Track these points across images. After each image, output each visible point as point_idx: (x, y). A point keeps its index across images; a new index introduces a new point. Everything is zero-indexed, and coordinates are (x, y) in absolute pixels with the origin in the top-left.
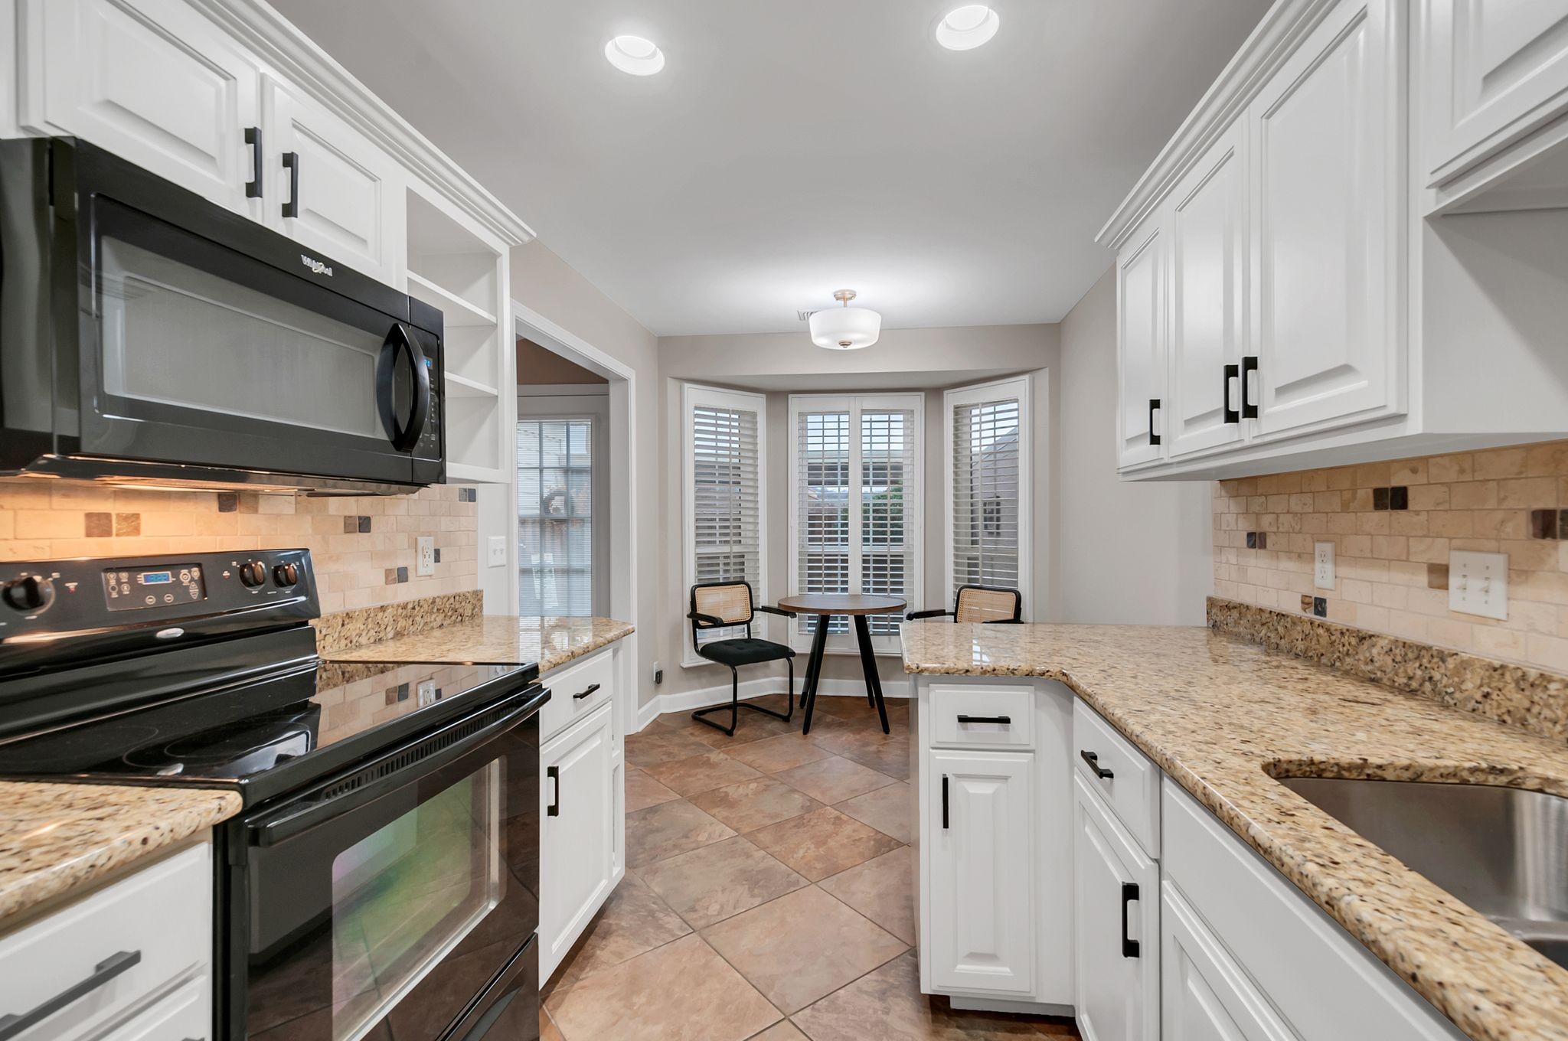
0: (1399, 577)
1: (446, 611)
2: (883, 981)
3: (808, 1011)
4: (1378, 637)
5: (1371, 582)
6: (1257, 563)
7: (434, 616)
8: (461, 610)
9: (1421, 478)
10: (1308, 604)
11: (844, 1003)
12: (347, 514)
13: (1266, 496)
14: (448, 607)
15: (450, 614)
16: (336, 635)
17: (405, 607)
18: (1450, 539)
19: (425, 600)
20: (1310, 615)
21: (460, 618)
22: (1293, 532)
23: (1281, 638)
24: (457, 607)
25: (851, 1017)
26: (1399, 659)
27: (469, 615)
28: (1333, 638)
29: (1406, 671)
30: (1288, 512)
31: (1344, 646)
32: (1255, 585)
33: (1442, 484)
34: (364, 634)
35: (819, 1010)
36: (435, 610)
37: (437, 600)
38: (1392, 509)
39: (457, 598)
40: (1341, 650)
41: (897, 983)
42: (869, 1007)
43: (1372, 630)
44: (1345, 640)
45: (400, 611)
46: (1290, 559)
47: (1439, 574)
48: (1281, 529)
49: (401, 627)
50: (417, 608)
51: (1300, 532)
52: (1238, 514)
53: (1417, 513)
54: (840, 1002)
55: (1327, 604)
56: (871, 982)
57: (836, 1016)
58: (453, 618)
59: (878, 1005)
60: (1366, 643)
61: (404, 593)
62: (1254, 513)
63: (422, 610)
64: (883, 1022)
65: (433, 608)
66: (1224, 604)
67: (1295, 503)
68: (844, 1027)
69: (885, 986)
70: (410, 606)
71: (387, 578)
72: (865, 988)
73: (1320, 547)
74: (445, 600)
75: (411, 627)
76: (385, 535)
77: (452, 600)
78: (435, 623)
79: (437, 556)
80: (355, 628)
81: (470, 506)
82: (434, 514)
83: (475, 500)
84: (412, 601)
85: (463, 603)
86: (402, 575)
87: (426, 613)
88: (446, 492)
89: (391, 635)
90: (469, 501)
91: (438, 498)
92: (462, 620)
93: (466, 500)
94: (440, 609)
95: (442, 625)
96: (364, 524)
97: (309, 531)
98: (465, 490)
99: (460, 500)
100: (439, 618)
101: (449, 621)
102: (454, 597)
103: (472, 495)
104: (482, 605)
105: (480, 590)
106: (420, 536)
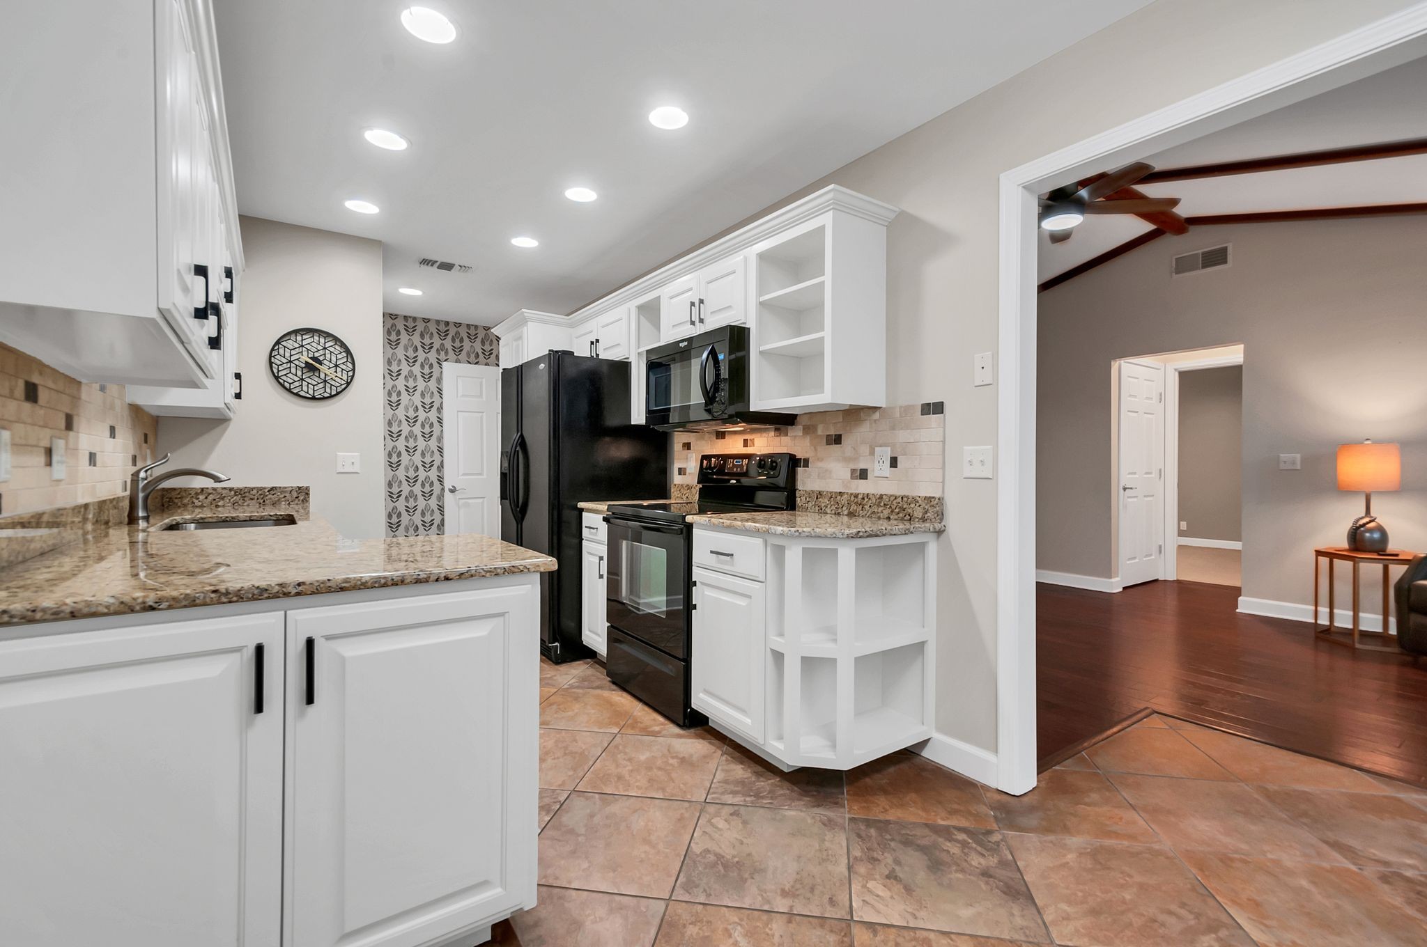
1: (893, 507)
3: (562, 799)
7: (880, 509)
8: (910, 511)
12: (828, 434)
14: (895, 505)
15: (897, 510)
16: (813, 503)
17: (856, 496)
19: (873, 494)
21: (908, 517)
24: (905, 507)
27: (920, 517)
34: (829, 507)
36: (882, 504)
37: (884, 497)
39: (905, 499)
45: (853, 498)
49: (853, 509)
50: (866, 500)
58: (901, 515)
61: (862, 487)
63: (870, 502)
65: (880, 502)
70: (860, 497)
71: (852, 474)
74: (892, 498)
75: (861, 512)
76: (852, 447)
77: (899, 500)
78: (881, 514)
79: (894, 462)
80: (824, 501)
81: (934, 418)
82: (893, 428)
83: (943, 413)
84: (864, 494)
85: (912, 505)
86: (863, 474)
87: (874, 505)
88: (907, 409)
89: (846, 513)
90: (933, 414)
91: (898, 415)
92: (910, 519)
93: (930, 414)
94: (888, 505)
95: (889, 518)
96: (837, 440)
97: (809, 444)
98: (929, 404)
99: (922, 415)
100: (886, 512)
101: (896, 517)
102: (902, 498)
103: (938, 408)
104: (938, 511)
105: (933, 497)
106: (877, 446)
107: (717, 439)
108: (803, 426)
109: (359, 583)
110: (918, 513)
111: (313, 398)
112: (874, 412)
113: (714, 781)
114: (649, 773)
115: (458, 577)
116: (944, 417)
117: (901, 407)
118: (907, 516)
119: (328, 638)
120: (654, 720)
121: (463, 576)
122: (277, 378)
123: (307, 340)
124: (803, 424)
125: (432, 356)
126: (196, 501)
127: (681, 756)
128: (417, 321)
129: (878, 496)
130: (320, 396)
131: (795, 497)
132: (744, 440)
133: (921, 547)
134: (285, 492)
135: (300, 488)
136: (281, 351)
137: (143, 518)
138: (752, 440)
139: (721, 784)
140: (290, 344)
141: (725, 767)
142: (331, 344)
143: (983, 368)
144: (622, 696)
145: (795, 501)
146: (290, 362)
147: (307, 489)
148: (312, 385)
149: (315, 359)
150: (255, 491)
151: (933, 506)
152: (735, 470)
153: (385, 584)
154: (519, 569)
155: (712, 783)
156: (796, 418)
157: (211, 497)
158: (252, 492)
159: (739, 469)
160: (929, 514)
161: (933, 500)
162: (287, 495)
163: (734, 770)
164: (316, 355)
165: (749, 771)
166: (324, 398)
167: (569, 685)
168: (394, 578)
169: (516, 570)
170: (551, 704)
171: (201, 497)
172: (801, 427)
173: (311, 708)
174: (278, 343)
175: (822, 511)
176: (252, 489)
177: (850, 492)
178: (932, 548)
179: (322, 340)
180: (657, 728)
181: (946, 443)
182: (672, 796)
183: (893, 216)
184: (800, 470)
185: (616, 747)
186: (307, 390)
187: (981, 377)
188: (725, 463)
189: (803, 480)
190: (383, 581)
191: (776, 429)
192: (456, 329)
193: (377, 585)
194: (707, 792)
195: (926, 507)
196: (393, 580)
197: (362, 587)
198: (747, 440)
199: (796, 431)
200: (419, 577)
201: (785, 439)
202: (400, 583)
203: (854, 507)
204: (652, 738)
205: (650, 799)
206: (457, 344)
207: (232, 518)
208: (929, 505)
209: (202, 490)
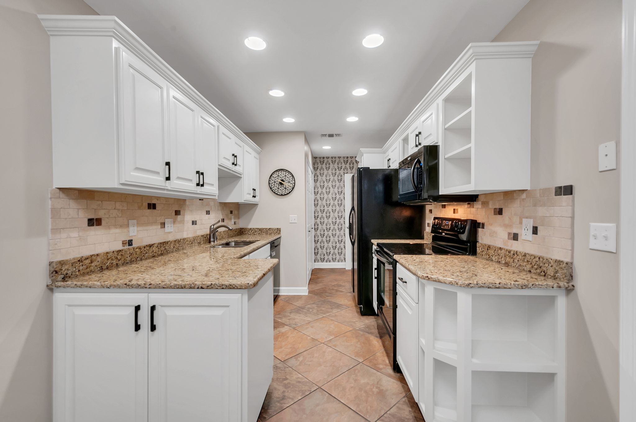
0: (154, 227)
1: (533, 264)
2: (282, 404)
3: (313, 390)
4: (155, 244)
5: (147, 230)
6: (96, 232)
7: (525, 264)
8: (545, 269)
9: (159, 202)
10: (126, 243)
11: (299, 394)
12: (495, 207)
13: (102, 201)
14: (535, 262)
15: (536, 267)
16: (486, 252)
17: (510, 252)
18: (164, 216)
19: (520, 252)
20: (127, 247)
21: (543, 274)
22: (118, 217)
23: (119, 260)
24: (541, 265)
25: (297, 389)
26: (159, 247)
27: (552, 275)
28: (141, 250)
29: (161, 250)
30: (115, 209)
31: (145, 251)
32: (95, 244)
33: (163, 204)
34: (494, 256)
35: (309, 390)
36: (526, 260)
37: (527, 255)
38: (153, 209)
39: (541, 259)
40: (144, 253)
41: (277, 403)
42: (290, 393)
43: (153, 243)
44: (145, 249)
45: (507, 253)
46: (117, 228)
47: (163, 225)
48: (111, 216)
49: (508, 261)
50: (516, 255)
51: (121, 217)
52: (78, 209)
53: (158, 210)
54: (300, 394)
55: (133, 241)
56: (288, 403)
57: (303, 389)
58: (538, 271)
59: (286, 394)
60: (152, 247)
61: (515, 246)
62: (94, 209)
63: (518, 257)
64: (286, 388)
65: (524, 259)
66: (76, 260)
67: (118, 205)
68: (300, 386)
69: (282, 402)
70: (512, 253)
71: (508, 236)
72: (290, 400)
73: (131, 222)
74: (532, 257)
75: (512, 264)
76: (509, 217)
77: (537, 259)
78: (525, 268)
79: (535, 231)
80: (491, 252)
81: (565, 199)
82: (535, 205)
83: (571, 194)
84: (514, 251)
85: (546, 265)
86: (515, 237)
87: (521, 260)
88: (545, 191)
89: (503, 262)
90: (564, 195)
91: (538, 195)
92: (545, 276)
93: (561, 195)
94: (529, 262)
95: (530, 271)
96: (500, 212)
97: (484, 214)
98: (560, 188)
99: (556, 195)
100: (528, 267)
101: (535, 271)
102: (539, 258)
103: (568, 190)
104: (566, 273)
105: (562, 262)
106: (524, 218)
107: (442, 208)
108: (482, 202)
109: (169, 286)
110: (551, 272)
111: (282, 195)
112: (523, 194)
113: (388, 412)
114: (359, 392)
115: (206, 288)
116: (574, 198)
117: (540, 189)
118: (543, 272)
119: (162, 306)
120: (384, 361)
121: (208, 288)
122: (271, 188)
123: (280, 173)
124: (482, 200)
125: (342, 172)
126: (249, 233)
127: (382, 388)
128: (336, 158)
129: (523, 254)
130: (284, 194)
131: (476, 247)
132: (454, 209)
133: (552, 300)
134: (273, 230)
135: (278, 229)
136: (272, 178)
137: (213, 241)
138: (457, 209)
139: (390, 416)
140: (275, 175)
141: (400, 406)
142: (287, 174)
143: (606, 155)
144: (378, 342)
145: (476, 250)
146: (275, 182)
147: (280, 229)
148: (282, 191)
149: (282, 180)
150: (265, 229)
151: (562, 268)
152: (446, 227)
153: (178, 287)
154: (233, 286)
155: (386, 413)
156: (478, 197)
157: (253, 231)
158: (264, 230)
159: (447, 227)
160: (558, 274)
161: (561, 263)
162: (274, 231)
163: (404, 410)
164: (283, 178)
165: (413, 414)
166: (285, 195)
167: (359, 328)
168: (182, 285)
169: (231, 287)
170: (345, 336)
171: (250, 231)
172: (480, 203)
173: (156, 332)
174: (271, 176)
175: (490, 259)
176: (264, 229)
177: (506, 248)
178: (562, 302)
179: (284, 173)
180: (381, 366)
181: (576, 218)
182: (359, 412)
183: (535, 48)
184: (480, 230)
185: (355, 370)
186: (280, 192)
187: (606, 163)
188: (442, 222)
189: (481, 237)
190: (178, 286)
191: (468, 204)
192: (351, 159)
193: (175, 288)
194: (379, 417)
195: (556, 268)
196: (181, 286)
197: (170, 288)
198: (455, 209)
199: (478, 205)
200: (191, 286)
201: (473, 210)
202: (184, 288)
203: (508, 259)
204: (375, 371)
205: (348, 408)
206: (351, 166)
207: (245, 241)
208: (558, 267)
209: (250, 229)
